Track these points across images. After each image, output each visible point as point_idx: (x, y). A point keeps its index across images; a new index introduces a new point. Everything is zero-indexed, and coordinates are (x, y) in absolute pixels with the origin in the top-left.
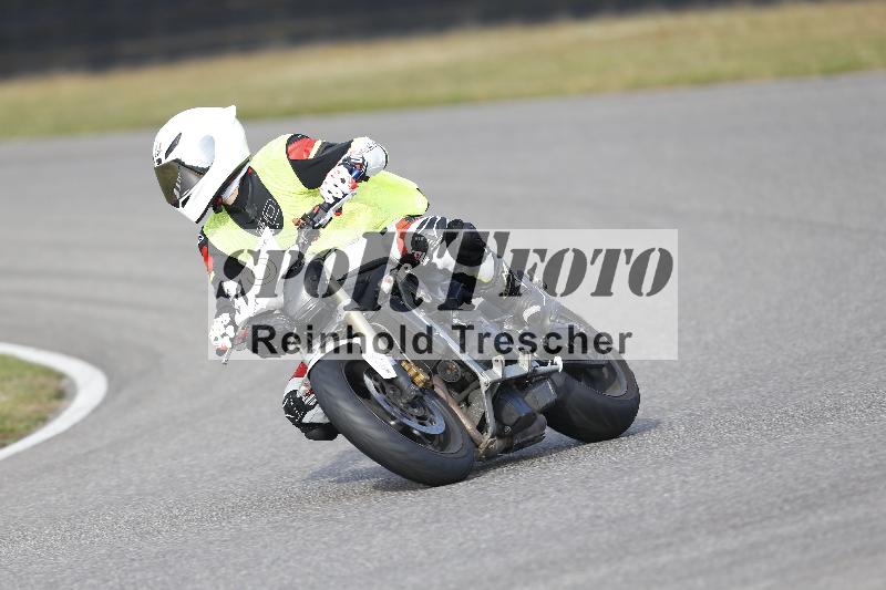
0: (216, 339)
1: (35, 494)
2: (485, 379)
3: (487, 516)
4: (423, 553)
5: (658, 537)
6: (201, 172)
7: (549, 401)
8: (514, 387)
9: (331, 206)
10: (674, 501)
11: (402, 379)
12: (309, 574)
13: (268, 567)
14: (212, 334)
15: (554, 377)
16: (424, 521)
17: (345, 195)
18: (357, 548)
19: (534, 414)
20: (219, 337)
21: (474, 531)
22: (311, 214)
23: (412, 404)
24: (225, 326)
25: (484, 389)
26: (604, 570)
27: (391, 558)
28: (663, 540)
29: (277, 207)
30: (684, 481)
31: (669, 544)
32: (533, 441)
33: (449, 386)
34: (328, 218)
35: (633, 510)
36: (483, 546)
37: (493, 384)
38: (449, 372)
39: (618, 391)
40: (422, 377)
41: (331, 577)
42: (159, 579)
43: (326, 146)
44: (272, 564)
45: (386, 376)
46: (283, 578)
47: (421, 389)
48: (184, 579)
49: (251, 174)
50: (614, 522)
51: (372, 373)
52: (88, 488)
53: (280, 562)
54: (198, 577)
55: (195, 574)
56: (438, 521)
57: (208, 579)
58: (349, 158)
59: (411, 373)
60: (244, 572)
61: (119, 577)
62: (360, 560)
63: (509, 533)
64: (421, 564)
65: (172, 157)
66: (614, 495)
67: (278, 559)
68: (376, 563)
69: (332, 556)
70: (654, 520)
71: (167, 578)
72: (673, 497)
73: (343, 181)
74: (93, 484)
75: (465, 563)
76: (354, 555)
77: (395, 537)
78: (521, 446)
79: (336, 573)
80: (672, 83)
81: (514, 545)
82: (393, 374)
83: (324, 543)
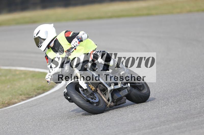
0: (47, 79)
1: (51, 104)
2: (109, 89)
3: (155, 110)
4: (140, 118)
5: (194, 115)
6: (44, 40)
7: (126, 94)
8: (117, 90)
9: (73, 48)
10: (198, 107)
11: (88, 89)
12: (114, 123)
13: (105, 121)
14: (46, 78)
15: (128, 88)
16: (140, 111)
17: (77, 45)
18: (125, 117)
19: (122, 97)
20: (48, 78)
21: (152, 113)
22: (69, 49)
23: (91, 95)
24: (49, 76)
25: (109, 91)
26: (182, 122)
27: (133, 119)
28: (195, 116)
29: (63, 48)
30: (200, 102)
31: (197, 117)
32: (123, 103)
33: (101, 90)
34: (72, 51)
35: (188, 109)
36: (154, 117)
37: (111, 90)
38: (101, 87)
39: (145, 91)
40: (93, 88)
41: (119, 123)
42: (79, 124)
43: (74, 33)
44: (105, 120)
45: (85, 88)
46: (108, 124)
47: (93, 91)
48: (85, 124)
49: (57, 40)
50: (184, 111)
51: (81, 87)
52: (63, 103)
53: (107, 120)
54: (88, 123)
55: (88, 122)
56: (143, 111)
57: (91, 124)
58: (78, 37)
59: (91, 88)
60: (99, 122)
61: (70, 123)
62: (125, 120)
63: (160, 114)
64: (140, 121)
65: (38, 36)
66: (184, 105)
67: (107, 119)
68: (129, 121)
69: (119, 119)
70: (193, 111)
71: (81, 124)
72: (198, 106)
73: (76, 42)
74: (64, 102)
75: (150, 120)
76: (124, 119)
77: (134, 114)
78: (119, 104)
79: (120, 123)
80: (198, 11)
81: (161, 117)
82: (86, 88)
83: (117, 116)
